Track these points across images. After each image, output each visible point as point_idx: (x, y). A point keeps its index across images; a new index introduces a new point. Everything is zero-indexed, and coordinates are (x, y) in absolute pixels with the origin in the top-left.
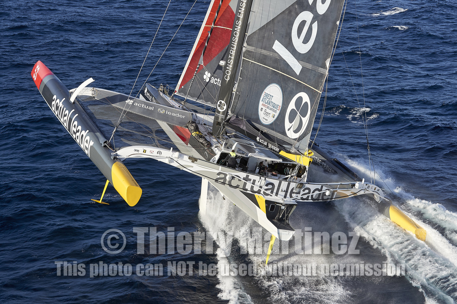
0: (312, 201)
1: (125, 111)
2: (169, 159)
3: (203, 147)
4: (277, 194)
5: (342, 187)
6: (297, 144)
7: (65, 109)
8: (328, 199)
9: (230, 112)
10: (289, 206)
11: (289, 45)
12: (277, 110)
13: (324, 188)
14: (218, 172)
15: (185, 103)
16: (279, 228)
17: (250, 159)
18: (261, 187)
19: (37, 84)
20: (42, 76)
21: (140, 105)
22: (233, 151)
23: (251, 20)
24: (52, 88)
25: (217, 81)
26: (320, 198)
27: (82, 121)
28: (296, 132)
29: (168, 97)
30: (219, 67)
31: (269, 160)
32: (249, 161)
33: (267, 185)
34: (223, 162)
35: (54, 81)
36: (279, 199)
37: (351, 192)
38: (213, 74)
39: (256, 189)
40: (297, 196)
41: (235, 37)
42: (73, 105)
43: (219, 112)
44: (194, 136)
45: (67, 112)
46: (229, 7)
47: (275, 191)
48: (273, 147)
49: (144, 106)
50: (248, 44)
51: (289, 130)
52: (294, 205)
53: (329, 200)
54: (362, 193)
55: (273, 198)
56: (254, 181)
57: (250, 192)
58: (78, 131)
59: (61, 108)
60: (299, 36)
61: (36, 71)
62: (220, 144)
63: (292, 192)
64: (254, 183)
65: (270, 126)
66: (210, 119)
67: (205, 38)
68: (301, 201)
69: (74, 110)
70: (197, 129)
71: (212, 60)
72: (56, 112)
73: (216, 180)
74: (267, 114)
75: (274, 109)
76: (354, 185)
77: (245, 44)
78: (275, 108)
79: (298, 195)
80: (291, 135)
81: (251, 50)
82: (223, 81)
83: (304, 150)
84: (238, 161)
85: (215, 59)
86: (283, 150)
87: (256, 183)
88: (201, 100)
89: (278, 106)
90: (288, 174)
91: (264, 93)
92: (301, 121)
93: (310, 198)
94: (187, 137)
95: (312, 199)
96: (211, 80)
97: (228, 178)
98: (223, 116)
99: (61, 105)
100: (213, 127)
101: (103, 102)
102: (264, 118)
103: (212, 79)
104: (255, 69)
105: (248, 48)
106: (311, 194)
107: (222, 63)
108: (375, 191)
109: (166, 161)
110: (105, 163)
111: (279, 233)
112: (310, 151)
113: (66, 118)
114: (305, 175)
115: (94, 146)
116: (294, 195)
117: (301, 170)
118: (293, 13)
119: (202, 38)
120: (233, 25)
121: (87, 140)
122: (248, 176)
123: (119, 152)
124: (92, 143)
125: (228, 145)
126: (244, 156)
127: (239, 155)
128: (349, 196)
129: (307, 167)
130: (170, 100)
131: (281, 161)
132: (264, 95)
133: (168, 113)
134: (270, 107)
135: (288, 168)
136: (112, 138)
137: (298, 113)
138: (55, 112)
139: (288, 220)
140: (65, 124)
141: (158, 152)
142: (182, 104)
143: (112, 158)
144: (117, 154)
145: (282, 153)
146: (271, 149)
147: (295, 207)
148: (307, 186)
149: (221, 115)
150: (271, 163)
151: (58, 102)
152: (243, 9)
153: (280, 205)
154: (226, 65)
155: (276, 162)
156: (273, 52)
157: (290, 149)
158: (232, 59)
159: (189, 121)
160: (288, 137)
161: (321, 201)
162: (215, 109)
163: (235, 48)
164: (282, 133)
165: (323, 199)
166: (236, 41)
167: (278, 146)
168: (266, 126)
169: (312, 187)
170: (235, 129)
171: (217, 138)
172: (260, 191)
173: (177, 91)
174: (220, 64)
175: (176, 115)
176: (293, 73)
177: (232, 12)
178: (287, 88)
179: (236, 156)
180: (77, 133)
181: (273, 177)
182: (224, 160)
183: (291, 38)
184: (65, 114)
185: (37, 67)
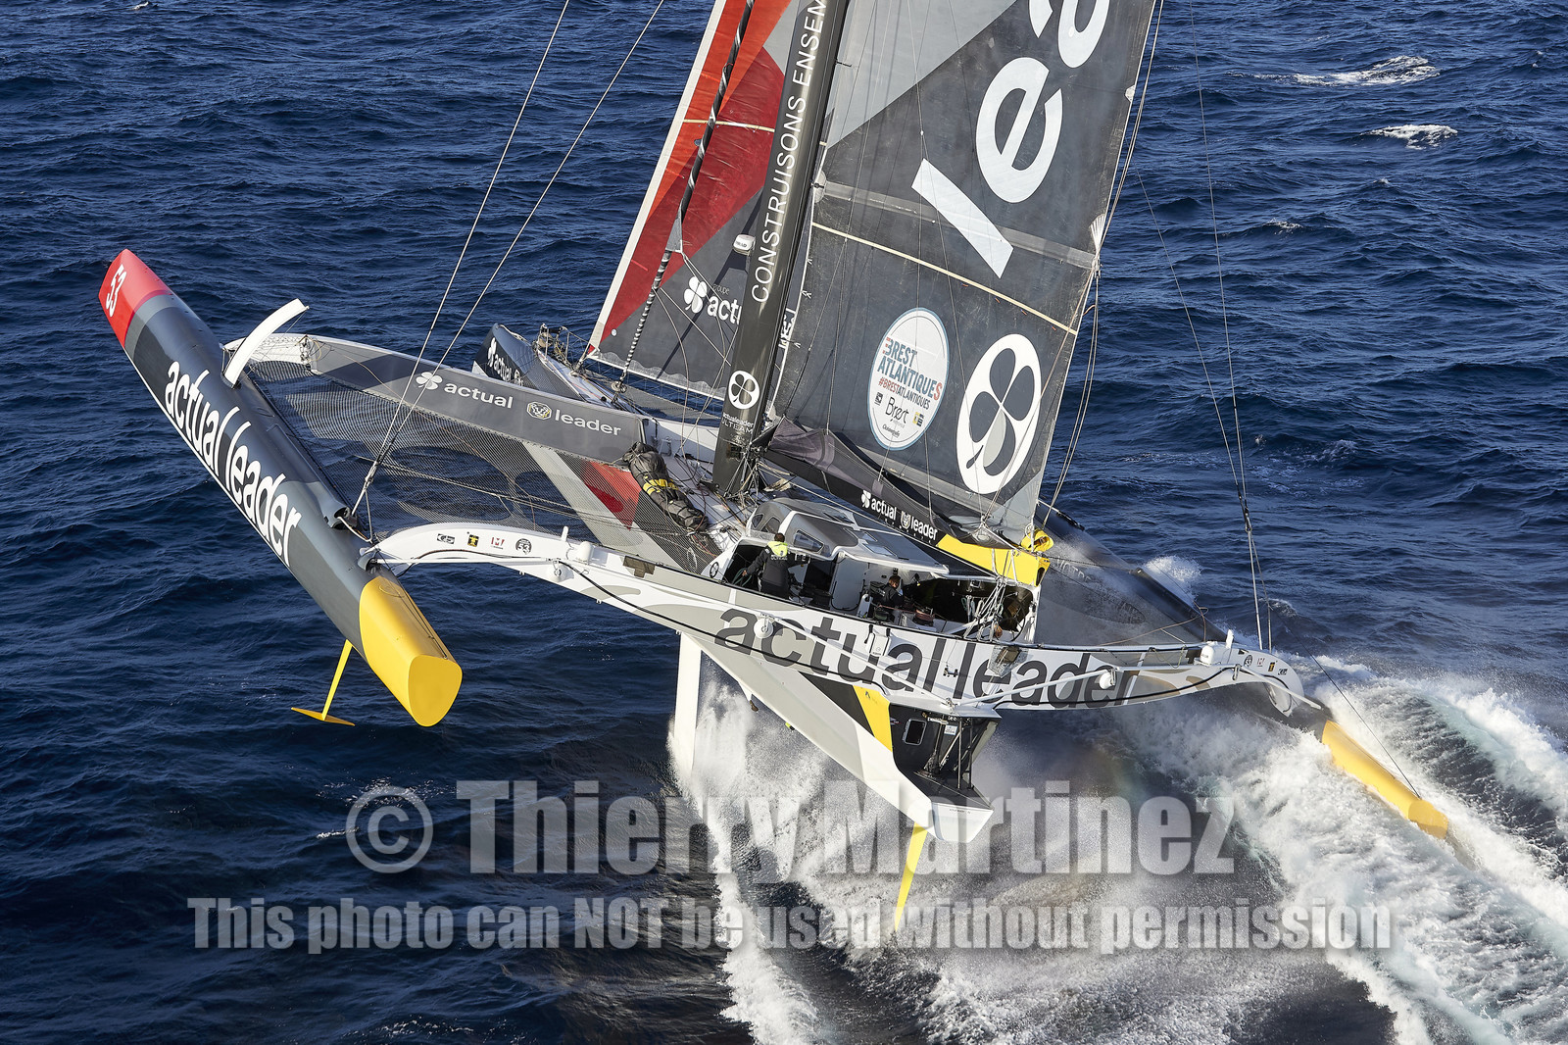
0: (1050, 707)
1: (404, 410)
2: (558, 565)
3: (680, 531)
4: (929, 684)
5: (1156, 659)
6: (997, 512)
7: (208, 405)
8: (1107, 700)
9: (770, 412)
10: (974, 727)
11: (968, 177)
12: (932, 399)
13: (1094, 663)
14: (724, 608)
15: (621, 387)
16: (938, 796)
17: (839, 568)
18: (874, 660)
19: (117, 328)
20: (133, 302)
21: (464, 392)
22: (780, 538)
23: (839, 93)
24: (165, 339)
25: (728, 311)
26: (1081, 698)
28: (993, 469)
29: (566, 370)
30: (737, 260)
32: (838, 576)
33: (894, 653)
34: (746, 576)
35: (173, 313)
36: (936, 700)
37: (1188, 678)
38: (716, 284)
39: (857, 665)
40: (1001, 691)
41: (786, 153)
42: (235, 392)
43: (736, 412)
44: (649, 492)
45: (214, 416)
46: (763, 53)
47: (923, 673)
48: (915, 524)
49: (479, 396)
50: (829, 177)
51: (970, 464)
52: (990, 720)
53: (1111, 705)
54: (1225, 680)
55: (916, 697)
56: (851, 639)
57: (838, 679)
58: (249, 480)
59: (194, 403)
60: (1001, 142)
61: (113, 283)
62: (738, 522)
63: (981, 677)
64: (849, 645)
65: (910, 455)
66: (706, 438)
67: (683, 165)
68: (1013, 706)
70: (660, 470)
71: (713, 238)
72: (180, 421)
73: (721, 638)
74: (897, 413)
75: (921, 394)
76: (1195, 654)
77: (820, 178)
78: (924, 393)
79: (1002, 686)
80: (979, 481)
81: (841, 195)
82: (748, 304)
83: (1020, 531)
84: (800, 573)
85: (721, 233)
86: (950, 534)
87: (858, 646)
88: (676, 376)
89: (935, 386)
91: (885, 342)
92: (1010, 434)
93: (1044, 697)
94: (624, 495)
95: (1053, 700)
96: (710, 306)
97: (759, 630)
98: (750, 425)
99: (194, 393)
100: (717, 463)
101: (338, 381)
102: (885, 428)
103: (714, 302)
104: (857, 261)
105: (829, 188)
106: (1048, 683)
107: (744, 243)
108: (1270, 673)
109: (547, 574)
110: (338, 582)
111: (936, 818)
112: (1041, 535)
113: (210, 437)
115: (303, 528)
116: (989, 688)
117: (1014, 604)
118: (979, 67)
119: (677, 165)
120: (776, 115)
121: (279, 509)
122: (827, 622)
123: (385, 546)
124: (295, 518)
125: (764, 523)
126: (817, 555)
127: (798, 551)
128: (1182, 692)
130: (572, 379)
131: (941, 572)
132: (888, 350)
133: (563, 418)
134: (908, 389)
135: (969, 597)
136: (363, 500)
137: (1001, 405)
138: (175, 419)
139: (970, 772)
140: (209, 458)
141: (518, 543)
142: (613, 392)
143: (362, 564)
144: (378, 551)
145: (949, 544)
146: (911, 531)
147: (992, 727)
148: (1034, 655)
149: (743, 422)
150: (913, 581)
151: (184, 385)
152: (812, 57)
153: (941, 721)
154: (757, 251)
155: (928, 578)
156: (912, 200)
157: (973, 529)
158: (778, 229)
159: (635, 445)
160: (968, 489)
161: (1084, 707)
162: (722, 402)
163: (786, 192)
164: (948, 475)
165: (1088, 701)
166: (790, 167)
167: (935, 520)
168: (893, 454)
169: (1052, 659)
170: (788, 470)
171: (730, 499)
172: (870, 672)
173: (596, 346)
174: (736, 244)
175: (589, 424)
176: (982, 270)
177: (775, 70)
178: (963, 323)
179: (791, 555)
180: (248, 487)
181: (918, 626)
182: (748, 569)
183: (974, 150)
184: (208, 424)
185: (119, 271)
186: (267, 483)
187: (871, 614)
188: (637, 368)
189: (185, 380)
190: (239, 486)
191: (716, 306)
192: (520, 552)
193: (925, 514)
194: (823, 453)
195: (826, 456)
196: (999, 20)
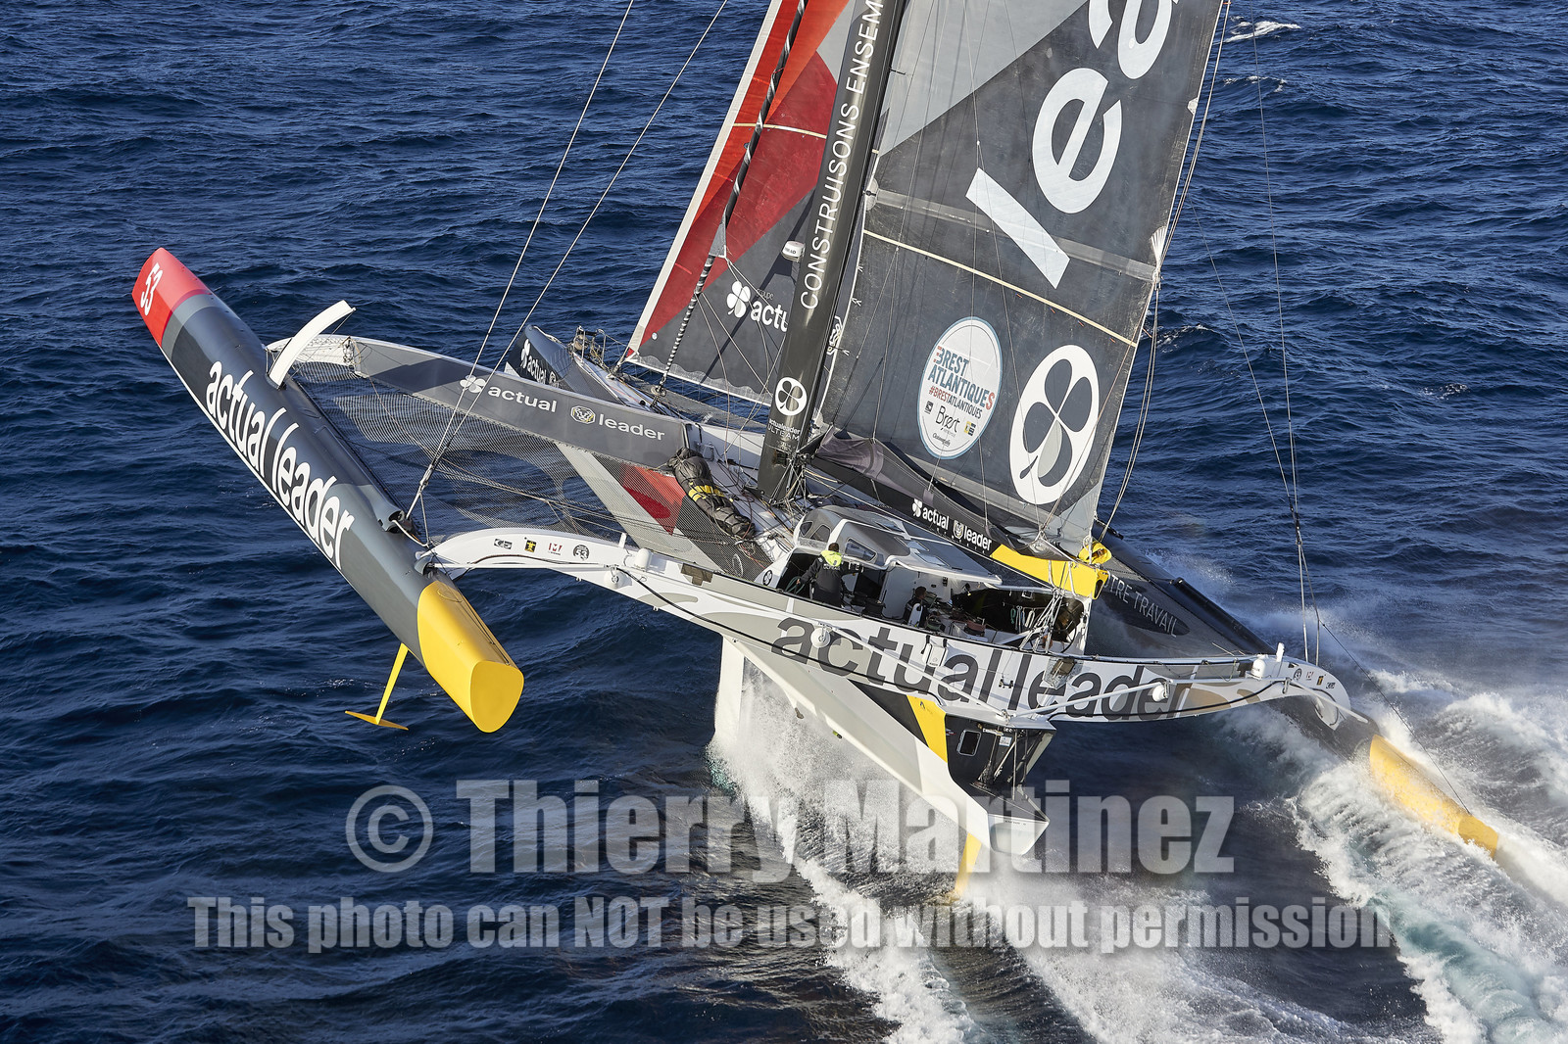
0: (1104, 719)
1: (459, 416)
2: (615, 572)
3: (726, 539)
4: (985, 694)
5: (1211, 673)
6: (1053, 523)
7: (253, 406)
8: (1160, 713)
9: (818, 419)
10: (1028, 737)
11: (1024, 187)
12: (984, 409)
13: (1147, 675)
14: (782, 616)
15: (661, 391)
17: (889, 578)
18: (930, 670)
19: (155, 328)
20: (170, 300)
21: (508, 395)
22: (835, 548)
23: (891, 102)
24: (206, 339)
25: (774, 316)
26: (1134, 710)
27: (312, 446)
28: (1048, 480)
29: (603, 373)
30: (783, 265)
31: (956, 577)
32: (887, 586)
33: (950, 664)
34: (799, 586)
35: (212, 313)
36: (992, 711)
37: (1239, 691)
38: (761, 289)
39: (913, 676)
40: (1055, 703)
41: (838, 160)
42: (281, 394)
43: (781, 418)
44: (695, 499)
45: (260, 417)
46: (817, 57)
47: (979, 683)
48: (968, 534)
49: (523, 399)
50: (881, 185)
51: (1023, 474)
52: (1045, 731)
53: (1163, 717)
54: (1276, 692)
55: (971, 708)
56: (907, 649)
57: (894, 689)
58: (298, 482)
59: (238, 404)
60: (1058, 152)
61: (148, 282)
62: (785, 529)
63: (1036, 688)
64: (905, 657)
65: (961, 464)
66: (752, 444)
67: (732, 167)
68: (1068, 718)
69: (283, 411)
70: (704, 477)
71: (758, 243)
72: (223, 421)
73: (777, 647)
74: (948, 422)
75: (973, 404)
76: (1247, 667)
77: (872, 185)
78: (976, 402)
79: (1057, 698)
80: (1032, 491)
81: (893, 202)
82: (796, 312)
83: (1078, 543)
84: (850, 581)
85: (766, 239)
86: (1006, 545)
87: (914, 656)
88: (719, 381)
89: (987, 396)
90: (1024, 629)
91: (936, 350)
93: (1098, 709)
95: (1106, 713)
96: (753, 312)
97: (816, 639)
98: (797, 432)
99: (238, 393)
100: (761, 470)
101: (383, 383)
102: (935, 436)
103: (758, 307)
104: (907, 268)
105: (880, 196)
106: (1102, 695)
107: (793, 250)
108: (1318, 687)
109: (605, 580)
110: (395, 587)
112: (1099, 547)
113: (255, 438)
114: (1078, 630)
115: (356, 531)
116: (1043, 700)
117: (1069, 613)
118: (1037, 77)
119: (725, 168)
120: (827, 121)
121: (331, 511)
122: (884, 632)
123: (440, 550)
124: (347, 521)
125: (812, 531)
126: (871, 564)
127: (852, 560)
128: (1233, 706)
129: (1087, 604)
130: (610, 383)
131: (993, 582)
132: (939, 359)
133: (607, 422)
134: (959, 398)
135: (1019, 608)
136: (418, 503)
137: (1057, 415)
138: (216, 420)
140: (254, 460)
141: (576, 549)
142: (652, 396)
143: (419, 568)
144: (435, 555)
145: (1004, 555)
146: (964, 541)
147: (1047, 739)
148: (1089, 666)
149: (789, 430)
150: (963, 591)
151: (227, 385)
152: (865, 65)
153: (996, 733)
154: (806, 258)
155: (979, 588)
156: (966, 208)
157: (1031, 540)
158: (827, 236)
159: (680, 451)
160: (1022, 500)
161: (1136, 719)
162: (767, 408)
163: (837, 199)
164: (1000, 485)
165: (1142, 713)
166: (841, 174)
167: (991, 533)
168: (944, 463)
169: (1107, 670)
170: (836, 477)
171: (775, 506)
172: (926, 682)
173: (636, 350)
174: (784, 251)
175: (632, 428)
176: (1037, 280)
177: (828, 77)
178: (1017, 333)
179: (844, 565)
180: (296, 488)
181: (969, 636)
182: (801, 577)
183: (1030, 160)
184: (253, 425)
185: (154, 270)
186: (318, 485)
187: (922, 625)
188: (679, 372)
189: (228, 380)
190: (287, 488)
191: (759, 311)
192: (577, 559)
193: (979, 523)
194: (872, 461)
195: (874, 465)
196: (1058, 30)
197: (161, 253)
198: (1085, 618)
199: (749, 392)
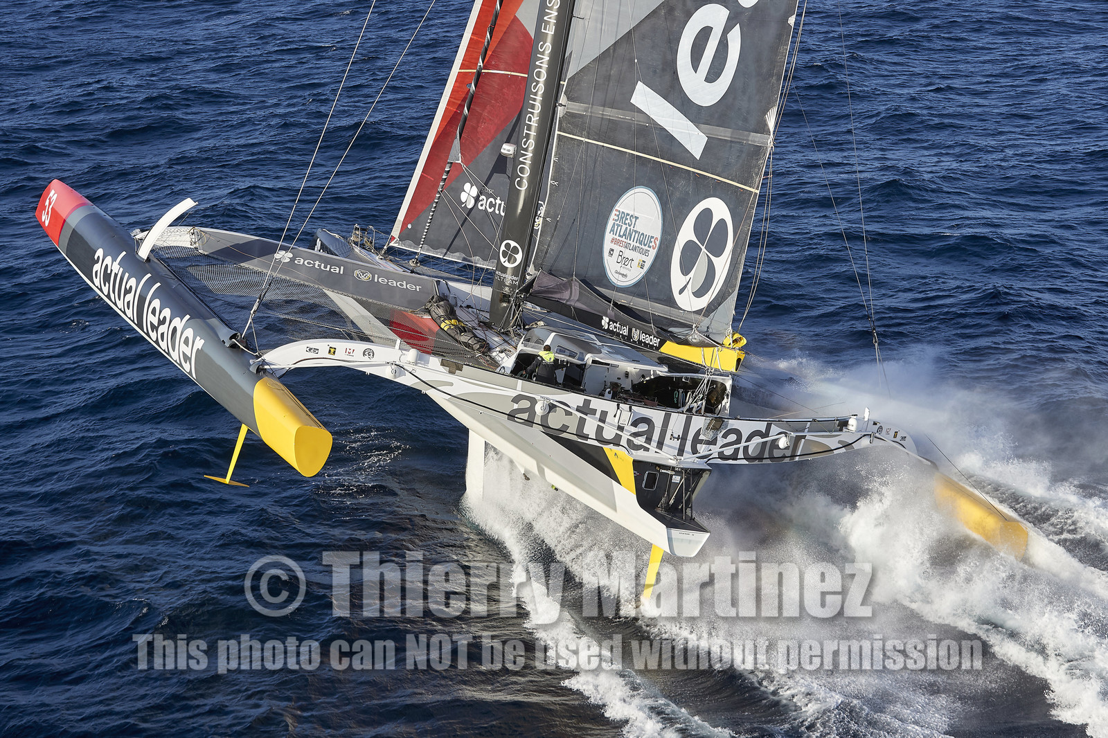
0: (745, 462)
2: (394, 367)
3: (471, 353)
4: (660, 445)
6: (705, 322)
7: (127, 275)
8: (784, 457)
9: (531, 267)
10: (692, 475)
11: (672, 92)
12: (651, 249)
13: (775, 429)
14: (514, 394)
15: (416, 263)
16: (670, 525)
17: (588, 368)
18: (621, 428)
19: (54, 233)
20: (63, 213)
21: (309, 263)
22: (548, 348)
23: (573, 45)
25: (495, 205)
26: (766, 455)
27: (171, 297)
28: (699, 294)
29: (374, 256)
30: (501, 164)
31: (635, 368)
32: (585, 380)
33: (635, 424)
35: (94, 217)
36: (667, 456)
37: (840, 442)
38: (484, 188)
39: (609, 433)
40: (710, 450)
41: (537, 82)
42: (147, 265)
43: (504, 270)
44: (446, 329)
45: (133, 282)
46: (516, 19)
47: (656, 437)
48: (643, 337)
49: (319, 265)
50: (569, 99)
51: (681, 292)
52: (704, 470)
53: (787, 460)
54: (865, 443)
55: (651, 455)
56: (604, 414)
57: (596, 443)
58: (162, 322)
59: (116, 275)
60: (695, 65)
61: (47, 203)
63: (696, 440)
64: (602, 420)
65: (636, 289)
66: (484, 293)
67: (459, 102)
68: (719, 461)
70: (451, 315)
71: (481, 154)
72: (105, 290)
73: (511, 416)
74: (626, 261)
75: (643, 247)
76: (844, 424)
77: (563, 99)
78: (645, 245)
79: (711, 447)
80: (688, 302)
81: (578, 110)
82: (511, 197)
83: (722, 334)
86: (671, 341)
87: (609, 418)
88: (457, 254)
89: (653, 240)
91: (614, 212)
92: (711, 267)
93: (741, 455)
95: (747, 457)
96: (479, 204)
97: (539, 409)
98: (515, 278)
99: (116, 268)
101: (220, 258)
102: (617, 272)
103: (483, 199)
104: (590, 156)
105: (569, 106)
106: (743, 444)
107: (508, 149)
108: (895, 439)
109: (386, 373)
110: (237, 385)
111: (670, 539)
112: (737, 336)
113: (129, 297)
114: (724, 403)
115: (207, 351)
116: (702, 448)
117: (715, 394)
118: (678, 13)
119: (454, 103)
120: (526, 60)
121: (187, 338)
122: (587, 403)
123: (269, 357)
124: (199, 343)
126: (575, 360)
127: (562, 357)
128: (835, 452)
130: (380, 261)
131: (662, 371)
132: (617, 218)
133: (380, 280)
134: (632, 244)
135: (681, 391)
136: (250, 327)
137: (703, 248)
138: (101, 290)
139: (691, 507)
140: (129, 313)
141: (364, 352)
143: (253, 370)
144: (264, 360)
145: (670, 349)
146: (640, 342)
147: (706, 476)
148: (733, 424)
149: (510, 277)
150: (640, 379)
151: (108, 262)
152: (555, 13)
153: (670, 472)
154: (517, 154)
155: (653, 376)
156: (631, 110)
157: (687, 335)
158: (532, 137)
159: (433, 297)
160: (681, 309)
161: (768, 462)
163: (537, 111)
164: (665, 301)
165: (772, 458)
167: (657, 332)
168: (623, 290)
169: (746, 427)
170: (545, 308)
171: (503, 333)
172: (618, 437)
173: (397, 237)
174: (502, 151)
175: (398, 284)
176: (684, 155)
177: (526, 33)
178: (672, 194)
179: (556, 360)
180: (161, 327)
183: (675, 72)
184: (128, 288)
185: (51, 194)
186: (178, 323)
187: (613, 398)
188: (428, 250)
189: (108, 260)
190: (154, 328)
191: (484, 202)
193: (649, 329)
194: (571, 294)
195: (573, 296)
197: (56, 183)
198: (728, 395)
199: (478, 260)
